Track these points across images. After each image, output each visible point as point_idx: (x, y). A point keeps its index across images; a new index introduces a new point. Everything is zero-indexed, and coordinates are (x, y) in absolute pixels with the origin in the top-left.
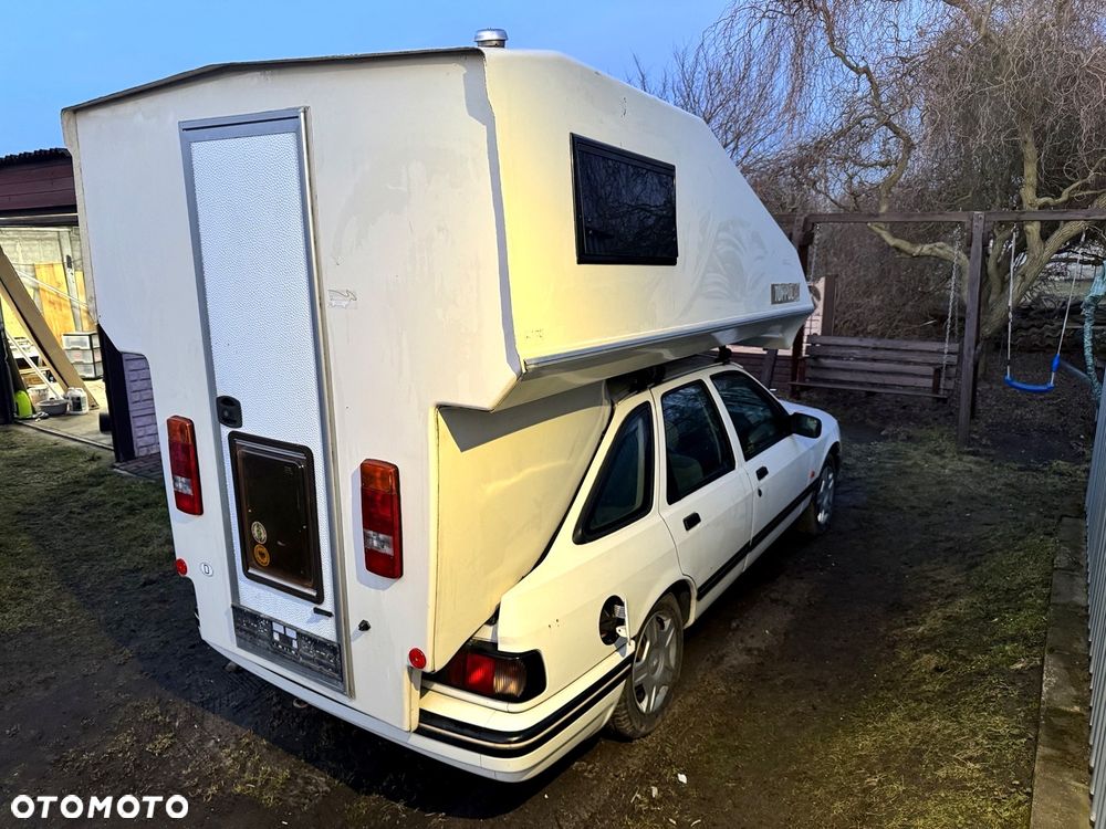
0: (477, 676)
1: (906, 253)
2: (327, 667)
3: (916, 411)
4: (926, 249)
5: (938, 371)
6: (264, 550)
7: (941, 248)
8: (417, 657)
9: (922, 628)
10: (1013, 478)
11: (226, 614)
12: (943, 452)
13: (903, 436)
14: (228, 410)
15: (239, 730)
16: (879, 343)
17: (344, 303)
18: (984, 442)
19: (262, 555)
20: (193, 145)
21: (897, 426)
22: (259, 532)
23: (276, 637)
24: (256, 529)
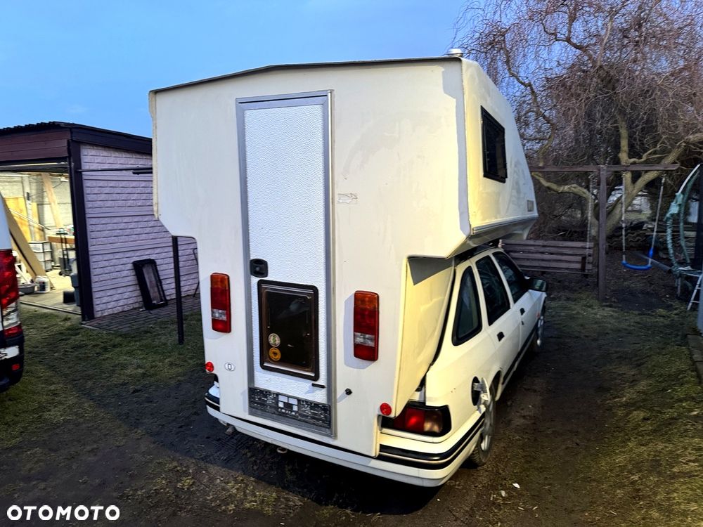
0: (413, 420)
1: (554, 191)
2: (318, 420)
3: (567, 284)
4: (566, 188)
5: (584, 258)
6: (277, 351)
7: (575, 188)
8: (385, 408)
9: (624, 399)
10: (638, 319)
11: (242, 394)
12: (592, 306)
13: (563, 298)
14: (258, 267)
15: (233, 473)
16: (546, 243)
17: (348, 201)
18: (613, 300)
19: (275, 354)
20: (247, 112)
21: (559, 292)
22: (274, 339)
23: (281, 405)
24: (272, 338)
